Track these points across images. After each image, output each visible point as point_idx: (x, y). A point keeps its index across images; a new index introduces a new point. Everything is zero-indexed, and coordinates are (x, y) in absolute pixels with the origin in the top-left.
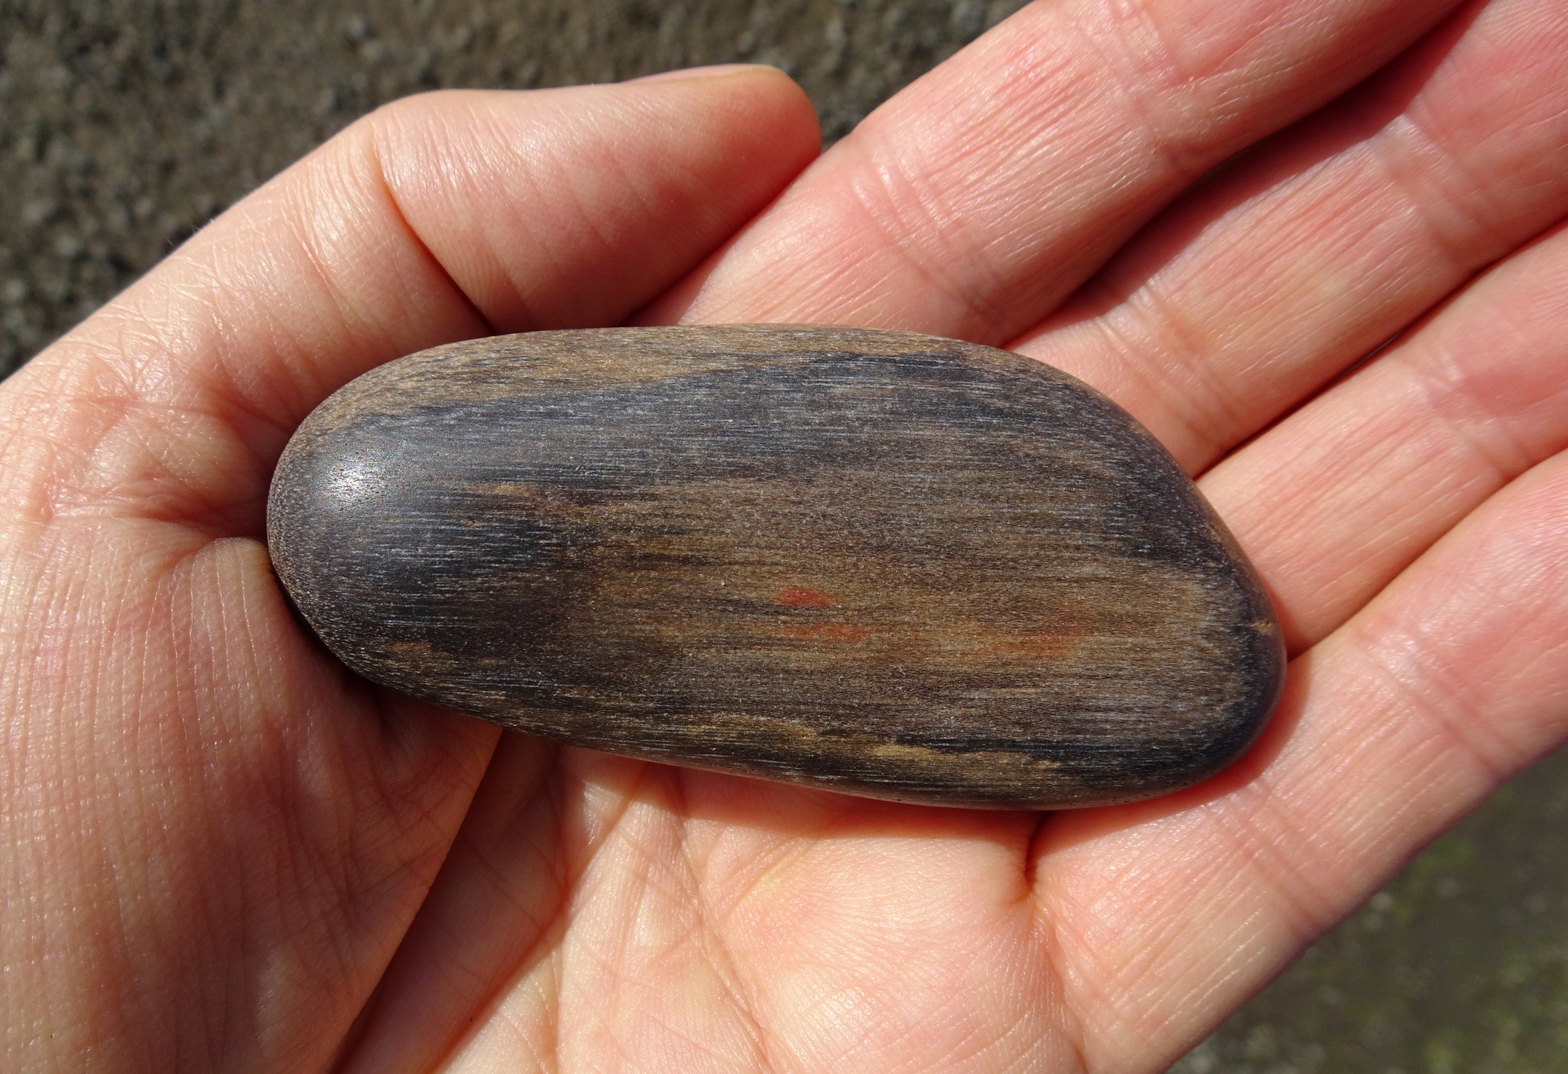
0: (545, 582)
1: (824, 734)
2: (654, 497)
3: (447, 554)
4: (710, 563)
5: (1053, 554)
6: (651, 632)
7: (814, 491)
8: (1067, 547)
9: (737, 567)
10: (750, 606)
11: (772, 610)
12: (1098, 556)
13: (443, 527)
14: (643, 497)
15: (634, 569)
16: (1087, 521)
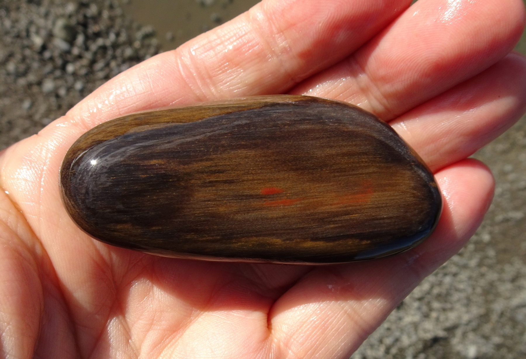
0: (174, 195)
1: (284, 240)
2: (211, 160)
3: (135, 188)
4: (235, 182)
5: (358, 165)
6: (216, 210)
7: (270, 151)
8: (362, 162)
9: (245, 182)
10: (251, 196)
11: (259, 197)
12: (374, 164)
13: (132, 179)
14: (207, 160)
15: (207, 187)
16: (368, 152)
